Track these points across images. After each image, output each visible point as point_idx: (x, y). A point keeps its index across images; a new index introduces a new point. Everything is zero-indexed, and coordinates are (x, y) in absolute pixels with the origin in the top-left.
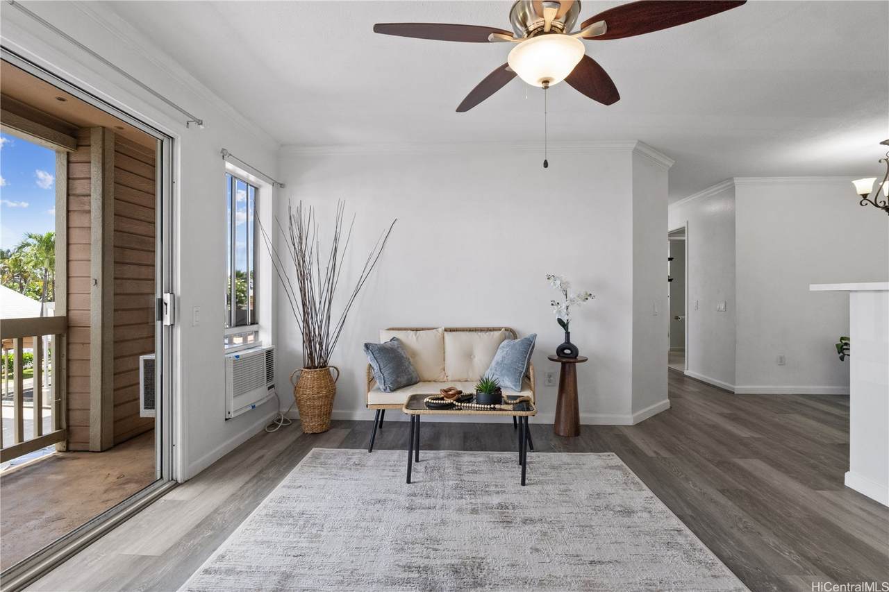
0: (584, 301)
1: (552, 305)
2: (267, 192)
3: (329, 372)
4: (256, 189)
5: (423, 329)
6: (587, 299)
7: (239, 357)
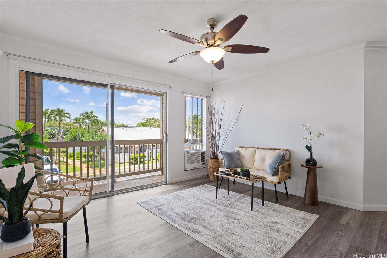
0: (318, 137)
1: (304, 139)
2: (205, 100)
3: (219, 161)
4: (202, 100)
5: (248, 148)
6: (320, 136)
7: (188, 152)
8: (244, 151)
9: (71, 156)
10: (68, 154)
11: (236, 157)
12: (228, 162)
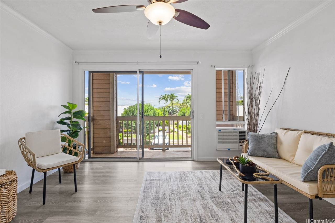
2: (246, 70)
4: (244, 71)
7: (220, 131)
8: (283, 135)
9: (180, 128)
10: (179, 126)
11: (267, 142)
12: (253, 147)
